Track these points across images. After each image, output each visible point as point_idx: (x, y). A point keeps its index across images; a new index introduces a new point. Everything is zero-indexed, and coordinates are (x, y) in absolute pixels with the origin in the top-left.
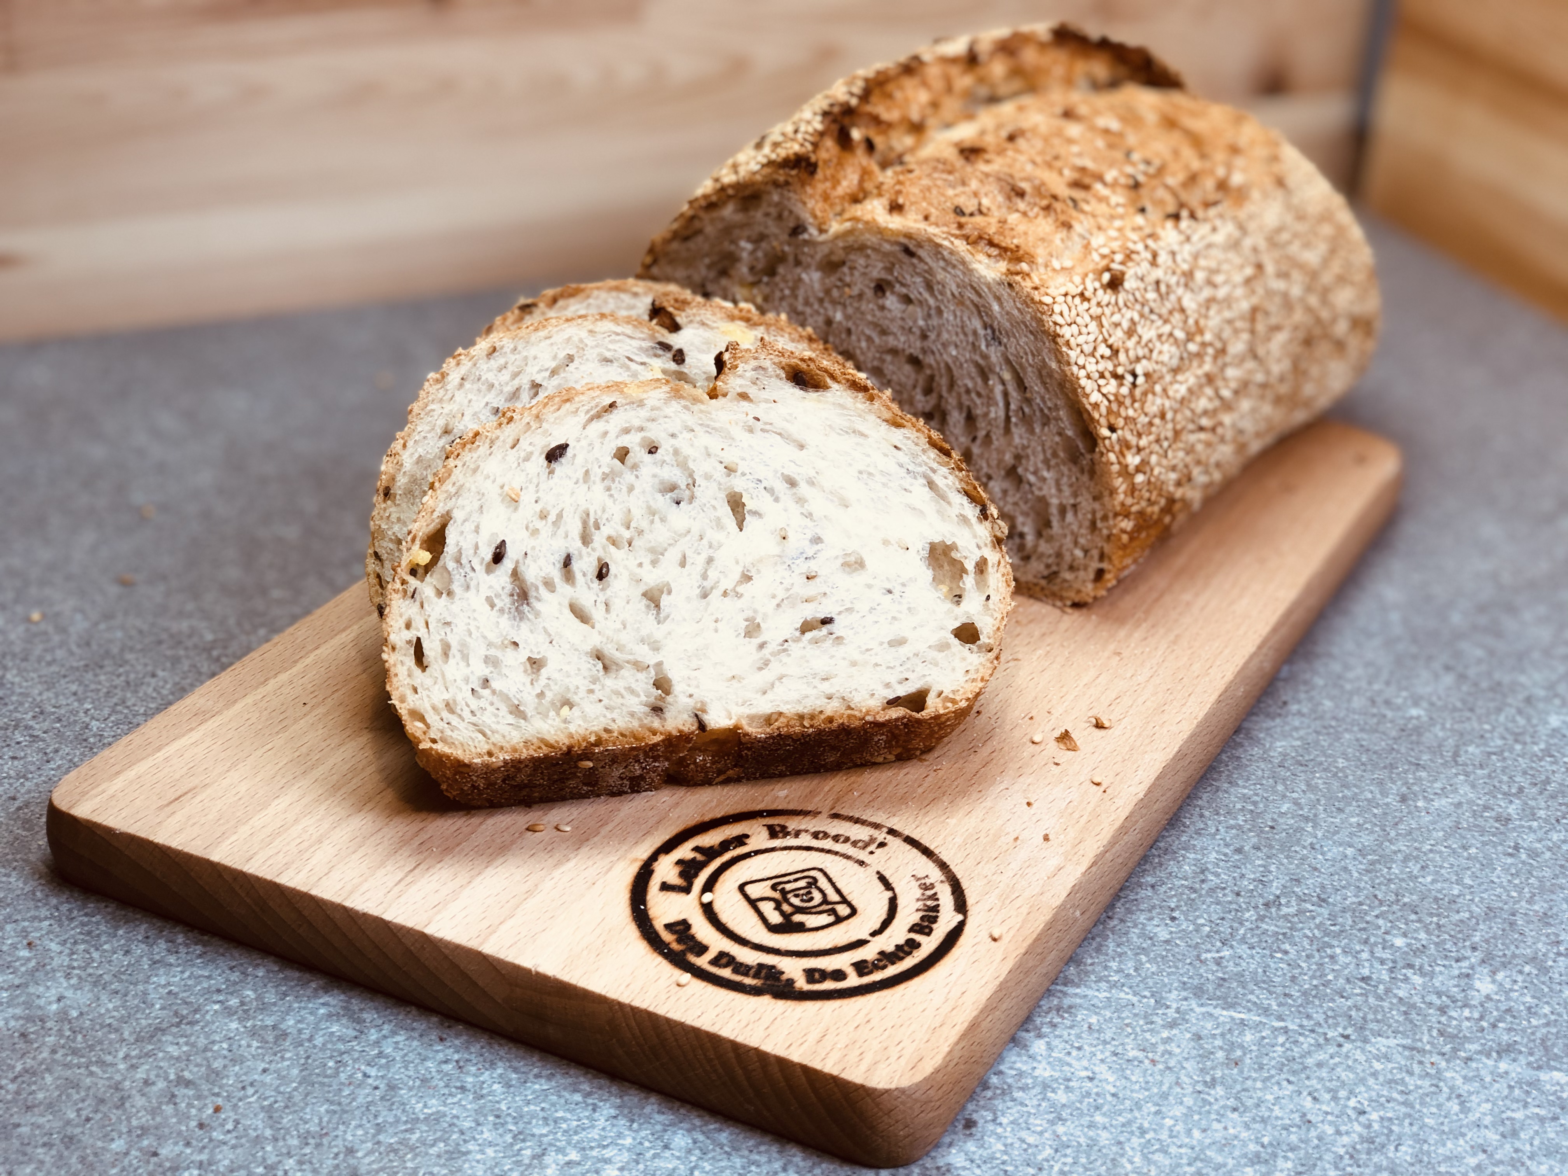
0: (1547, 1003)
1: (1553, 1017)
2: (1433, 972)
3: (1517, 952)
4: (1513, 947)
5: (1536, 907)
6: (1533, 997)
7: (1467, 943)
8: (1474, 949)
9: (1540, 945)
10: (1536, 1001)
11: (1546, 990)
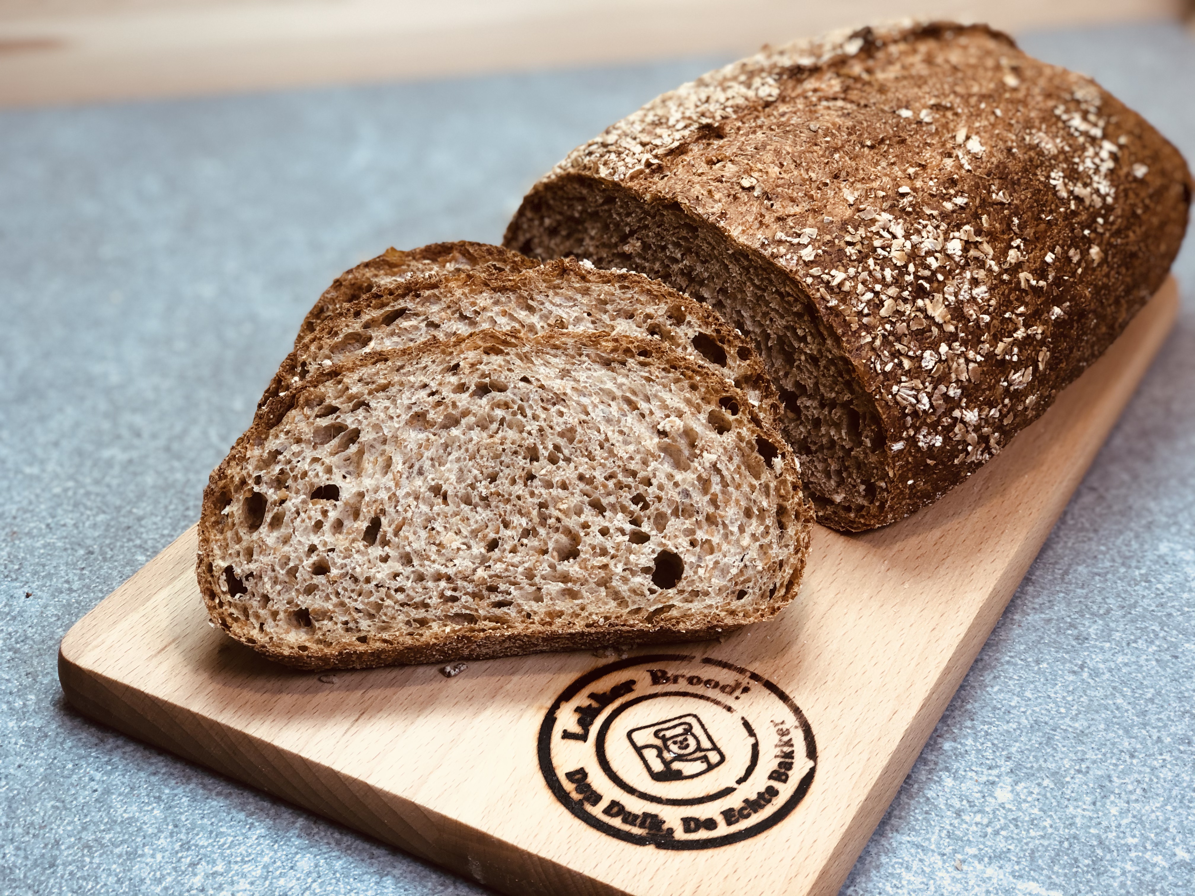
0: (1051, 816)
1: (1050, 831)
2: (964, 777)
3: (1044, 765)
4: (1041, 761)
5: (1077, 725)
6: (1041, 810)
7: (1004, 753)
8: (1009, 758)
9: (1066, 761)
10: (1042, 813)
11: (1055, 804)
